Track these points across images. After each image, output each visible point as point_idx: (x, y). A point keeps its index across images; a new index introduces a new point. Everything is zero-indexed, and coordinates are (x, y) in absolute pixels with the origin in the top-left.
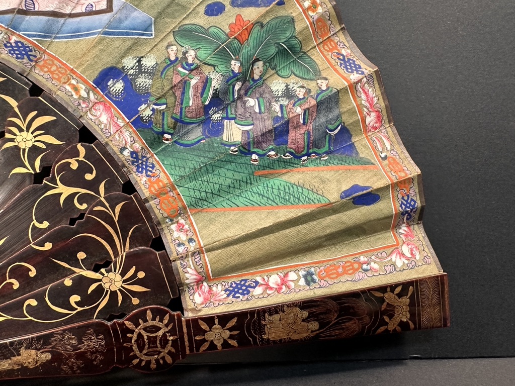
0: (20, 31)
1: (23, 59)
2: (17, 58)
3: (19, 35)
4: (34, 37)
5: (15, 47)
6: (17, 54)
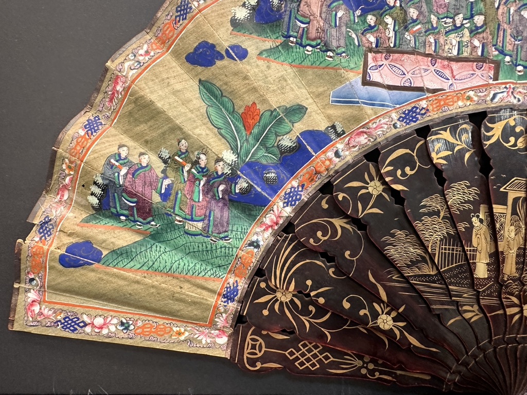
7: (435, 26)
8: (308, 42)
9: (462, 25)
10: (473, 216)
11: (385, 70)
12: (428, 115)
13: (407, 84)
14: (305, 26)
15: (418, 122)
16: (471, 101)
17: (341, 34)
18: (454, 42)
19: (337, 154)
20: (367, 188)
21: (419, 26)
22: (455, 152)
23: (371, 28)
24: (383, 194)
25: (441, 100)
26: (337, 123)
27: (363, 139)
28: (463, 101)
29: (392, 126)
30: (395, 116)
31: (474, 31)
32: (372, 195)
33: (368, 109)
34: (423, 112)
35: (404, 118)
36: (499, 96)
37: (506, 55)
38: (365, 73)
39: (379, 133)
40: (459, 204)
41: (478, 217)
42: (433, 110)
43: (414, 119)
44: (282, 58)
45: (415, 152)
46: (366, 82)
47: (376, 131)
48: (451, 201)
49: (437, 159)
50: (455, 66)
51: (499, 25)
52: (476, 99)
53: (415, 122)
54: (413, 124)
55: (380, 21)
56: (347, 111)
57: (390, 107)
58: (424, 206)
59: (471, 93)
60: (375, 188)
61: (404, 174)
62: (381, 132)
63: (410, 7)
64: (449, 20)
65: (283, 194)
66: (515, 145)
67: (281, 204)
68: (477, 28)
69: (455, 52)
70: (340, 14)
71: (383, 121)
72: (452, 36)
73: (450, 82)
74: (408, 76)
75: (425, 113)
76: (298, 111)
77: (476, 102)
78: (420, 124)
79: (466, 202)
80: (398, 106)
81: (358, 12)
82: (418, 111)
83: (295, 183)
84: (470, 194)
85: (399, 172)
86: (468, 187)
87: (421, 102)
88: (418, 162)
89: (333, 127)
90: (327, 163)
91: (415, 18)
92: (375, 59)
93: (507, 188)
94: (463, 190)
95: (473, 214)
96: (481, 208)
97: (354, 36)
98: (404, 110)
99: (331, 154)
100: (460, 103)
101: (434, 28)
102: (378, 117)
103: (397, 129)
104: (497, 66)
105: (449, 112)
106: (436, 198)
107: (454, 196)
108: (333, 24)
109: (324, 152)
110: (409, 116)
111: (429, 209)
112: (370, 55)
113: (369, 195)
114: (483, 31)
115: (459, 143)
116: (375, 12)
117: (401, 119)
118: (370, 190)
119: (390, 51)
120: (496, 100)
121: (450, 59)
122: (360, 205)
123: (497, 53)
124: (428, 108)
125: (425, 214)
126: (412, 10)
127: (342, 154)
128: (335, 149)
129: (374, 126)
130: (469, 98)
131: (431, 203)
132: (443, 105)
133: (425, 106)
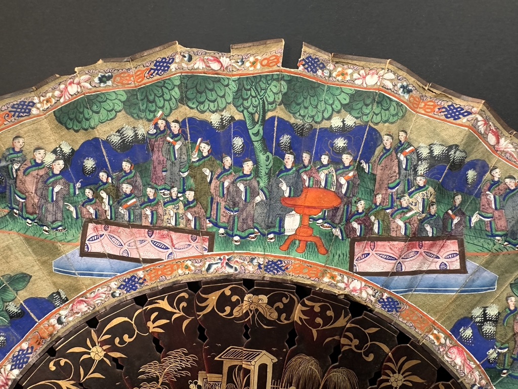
0: (390, 289)
1: (392, 311)
2: (388, 311)
3: (390, 293)
4: (401, 293)
5: (386, 302)
6: (388, 308)
7: (152, 198)
8: (28, 216)
9: (178, 197)
10: (191, 383)
11: (105, 240)
12: (145, 285)
13: (125, 255)
14: (23, 201)
15: (138, 290)
16: (189, 270)
17: (58, 207)
18: (172, 213)
19: (59, 321)
20: (89, 354)
21: (134, 200)
22: (172, 320)
23: (90, 200)
24: (105, 359)
25: (159, 270)
26: (60, 290)
27: (83, 307)
28: (182, 270)
29: (110, 295)
30: (114, 285)
31: (187, 205)
32: (94, 360)
33: (87, 280)
34: (141, 281)
35: (125, 286)
36: (214, 267)
37: (220, 227)
38: (83, 244)
39: (97, 302)
40: (176, 371)
41: (196, 383)
42: (151, 280)
43: (134, 288)
44: (10, 227)
45: (134, 319)
46: (84, 253)
47: (94, 300)
48: (167, 368)
49: (154, 328)
50: (174, 235)
51: (212, 199)
52: (193, 268)
53: (135, 290)
54: (133, 292)
55: (97, 196)
56: (68, 281)
57: (110, 276)
58: (143, 373)
59: (189, 263)
60: (97, 353)
61: (122, 342)
62: (100, 301)
63: (123, 183)
64: (166, 192)
65: (11, 357)
66: (231, 314)
67: (9, 367)
68: (189, 203)
69: (173, 223)
70: (57, 189)
71: (102, 291)
72: (170, 207)
73: (170, 251)
74: (126, 247)
75: (143, 283)
76: (23, 279)
77: (193, 272)
78: (140, 292)
79: (183, 369)
80: (119, 274)
81: (78, 185)
82: (136, 280)
83: (25, 346)
84: (188, 361)
85: (117, 340)
86: (186, 354)
87: (138, 272)
88: (136, 330)
89: (58, 293)
90: (51, 329)
91: (128, 192)
92: (96, 229)
93: (222, 357)
94: (180, 357)
95: (191, 381)
96: (199, 375)
97: (72, 209)
98: (124, 278)
99: (53, 321)
100: (180, 271)
101: (150, 201)
102: (96, 287)
103: (115, 298)
104: (212, 238)
105: (166, 282)
106: (155, 364)
107: (170, 364)
108: (50, 199)
109: (48, 319)
110: (130, 283)
111: (148, 376)
112: (91, 226)
113: (91, 360)
114: (194, 206)
115: (177, 311)
116: (92, 187)
117: (122, 286)
118: (92, 355)
119: (108, 223)
120: (212, 270)
121: (169, 229)
122: (81, 369)
123: (211, 225)
124: (146, 278)
125: (143, 380)
126: (125, 186)
127: (64, 320)
128: (58, 316)
129: (93, 295)
130: (187, 267)
131: (150, 369)
132: (160, 274)
133: (142, 276)
